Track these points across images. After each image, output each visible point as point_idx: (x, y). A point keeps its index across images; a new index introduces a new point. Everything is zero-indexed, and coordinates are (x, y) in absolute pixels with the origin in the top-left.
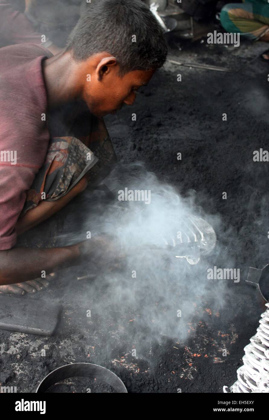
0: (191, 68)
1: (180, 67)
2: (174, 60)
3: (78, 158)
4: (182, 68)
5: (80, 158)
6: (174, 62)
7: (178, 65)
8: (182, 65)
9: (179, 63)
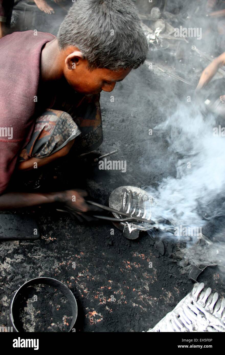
0: (170, 76)
1: (164, 73)
2: (161, 68)
3: (63, 130)
4: (164, 74)
5: (65, 130)
6: (160, 69)
7: (163, 72)
8: (165, 73)
9: (163, 71)
